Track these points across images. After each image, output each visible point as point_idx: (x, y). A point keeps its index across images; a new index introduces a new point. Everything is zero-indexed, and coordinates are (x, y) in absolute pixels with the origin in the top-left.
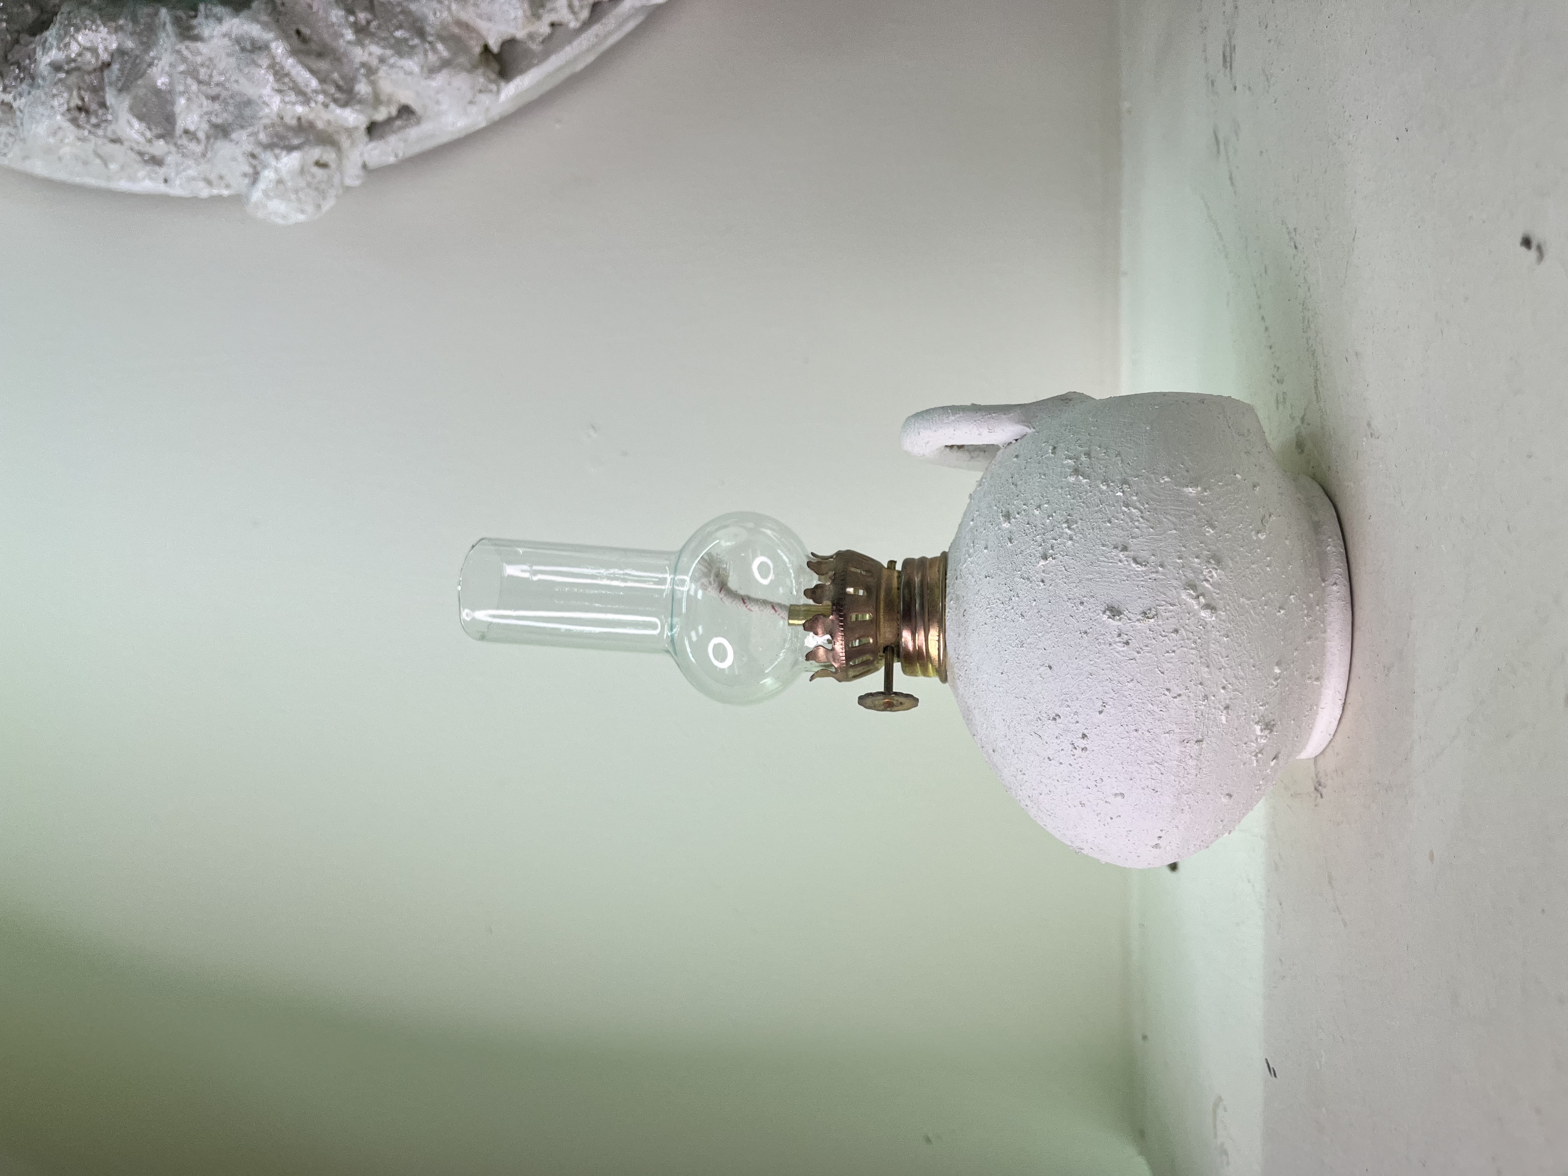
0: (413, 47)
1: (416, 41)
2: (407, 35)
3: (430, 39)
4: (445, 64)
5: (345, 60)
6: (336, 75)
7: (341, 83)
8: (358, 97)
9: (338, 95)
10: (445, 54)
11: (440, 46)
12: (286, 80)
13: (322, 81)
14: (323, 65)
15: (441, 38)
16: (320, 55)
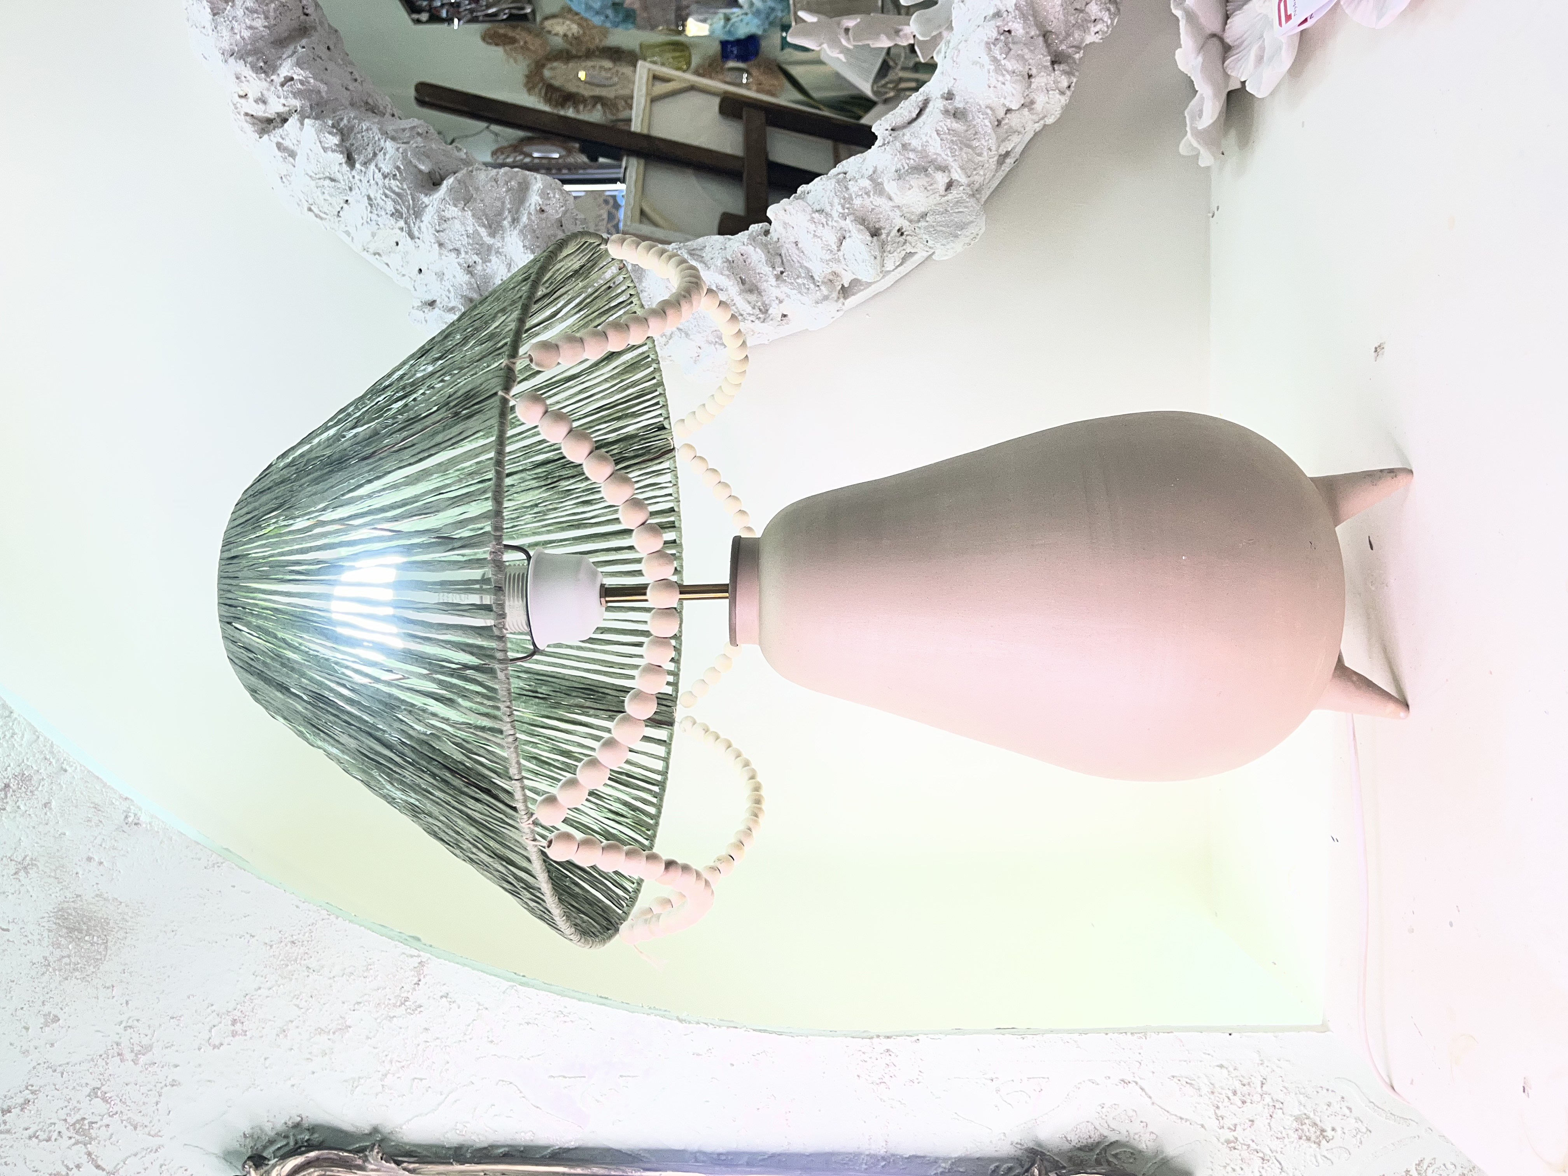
0: (808, 289)
1: (812, 286)
2: (805, 282)
3: (818, 284)
4: (826, 298)
5: (763, 294)
6: (759, 304)
7: (761, 307)
8: (771, 316)
9: (761, 316)
10: (826, 292)
11: (822, 288)
12: (733, 308)
13: (754, 308)
14: (753, 298)
15: (823, 282)
16: (751, 291)
